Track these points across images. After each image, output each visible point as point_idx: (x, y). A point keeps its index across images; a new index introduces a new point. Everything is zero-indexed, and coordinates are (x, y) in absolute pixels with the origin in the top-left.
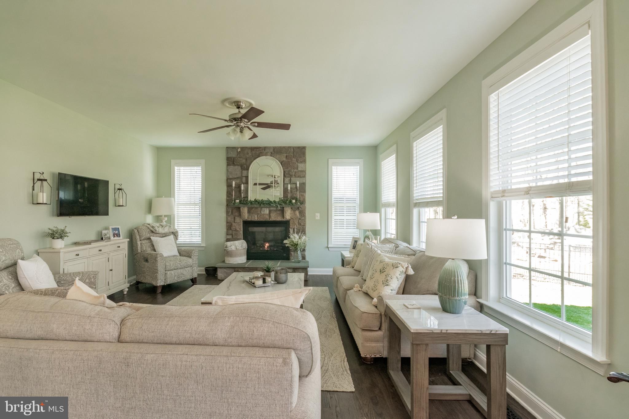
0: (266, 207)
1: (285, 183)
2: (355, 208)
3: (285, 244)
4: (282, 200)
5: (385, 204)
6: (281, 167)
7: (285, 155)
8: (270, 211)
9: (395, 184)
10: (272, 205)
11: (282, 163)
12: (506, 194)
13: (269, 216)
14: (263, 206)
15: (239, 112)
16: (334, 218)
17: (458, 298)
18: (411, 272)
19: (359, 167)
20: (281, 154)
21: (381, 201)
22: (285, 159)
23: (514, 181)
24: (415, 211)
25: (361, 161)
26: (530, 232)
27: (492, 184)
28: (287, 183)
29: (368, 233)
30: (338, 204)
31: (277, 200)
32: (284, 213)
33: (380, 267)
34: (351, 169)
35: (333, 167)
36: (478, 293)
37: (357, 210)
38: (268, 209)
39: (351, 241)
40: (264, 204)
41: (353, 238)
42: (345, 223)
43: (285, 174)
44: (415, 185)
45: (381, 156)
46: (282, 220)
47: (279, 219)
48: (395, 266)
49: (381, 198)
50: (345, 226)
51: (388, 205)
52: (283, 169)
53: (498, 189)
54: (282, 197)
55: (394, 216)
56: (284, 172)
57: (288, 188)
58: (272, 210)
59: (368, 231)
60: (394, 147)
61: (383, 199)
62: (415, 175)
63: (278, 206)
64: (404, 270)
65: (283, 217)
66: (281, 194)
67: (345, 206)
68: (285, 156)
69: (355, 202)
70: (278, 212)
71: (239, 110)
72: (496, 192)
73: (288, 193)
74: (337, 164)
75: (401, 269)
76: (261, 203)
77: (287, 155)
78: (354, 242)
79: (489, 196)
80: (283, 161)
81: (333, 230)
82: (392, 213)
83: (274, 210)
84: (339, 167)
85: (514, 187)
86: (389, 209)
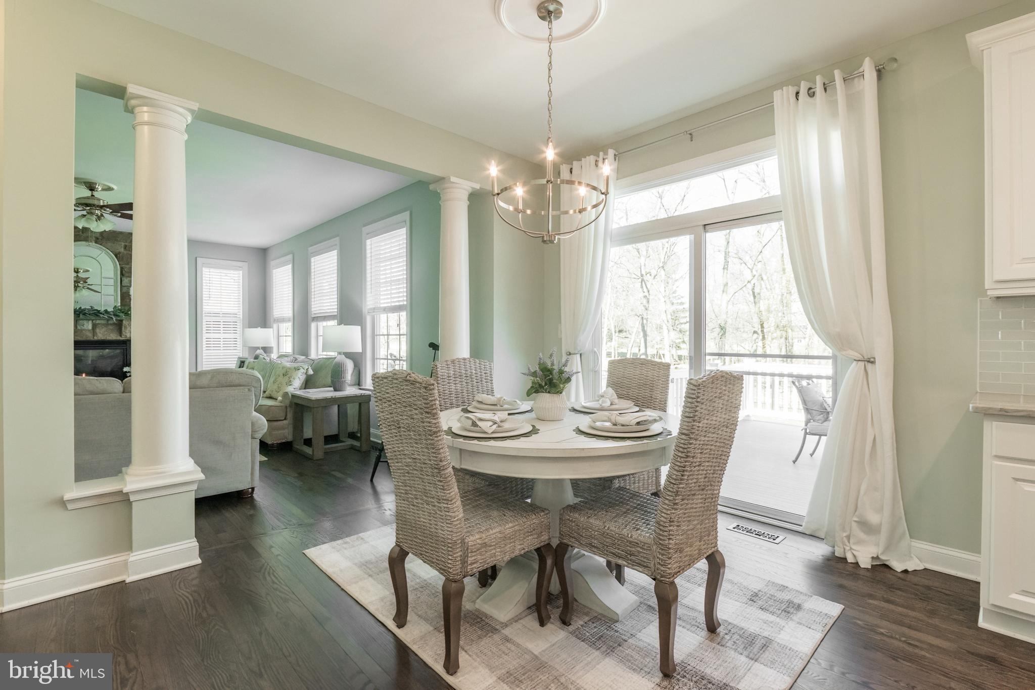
0: (86, 320)
1: (123, 285)
2: (236, 323)
3: (126, 372)
4: (119, 309)
5: (278, 319)
6: (117, 262)
7: (123, 244)
8: (94, 326)
9: (291, 298)
10: (102, 316)
11: (118, 256)
12: (376, 311)
13: (93, 333)
14: (83, 318)
15: (92, 195)
16: (205, 336)
17: (344, 380)
18: (311, 372)
19: (241, 272)
20: (116, 242)
21: (273, 315)
22: (122, 250)
23: (382, 302)
24: (313, 325)
25: (245, 265)
26: (388, 335)
27: (368, 303)
28: (126, 285)
29: (258, 352)
30: (211, 318)
31: (110, 309)
32: (123, 329)
33: (284, 371)
34: (231, 274)
35: (204, 269)
36: (361, 384)
37: (239, 326)
38: (90, 322)
39: (236, 362)
40: (84, 314)
41: (239, 358)
42: (222, 343)
43: (124, 272)
44: (313, 300)
45: (272, 263)
46: (119, 338)
47: (113, 336)
48: (297, 369)
49: (273, 312)
50: (222, 346)
51: (282, 320)
52: (120, 264)
53: (372, 307)
54: (119, 304)
55: (290, 333)
56: (122, 269)
57: (129, 292)
58: (99, 324)
59: (258, 348)
60: (290, 257)
61: (274, 314)
62: (313, 290)
63: (113, 317)
64: (305, 372)
65: (120, 334)
66: (116, 300)
67: (221, 321)
68: (122, 246)
69: (236, 315)
70: (111, 327)
71: (92, 193)
72: (371, 309)
73: (128, 300)
74: (210, 266)
75: (302, 370)
76: (80, 312)
77: (127, 244)
78: (240, 362)
79: (366, 312)
80: (119, 253)
81: (204, 352)
82: (287, 329)
83: (103, 324)
84: (212, 270)
85: (382, 306)
86: (282, 324)
